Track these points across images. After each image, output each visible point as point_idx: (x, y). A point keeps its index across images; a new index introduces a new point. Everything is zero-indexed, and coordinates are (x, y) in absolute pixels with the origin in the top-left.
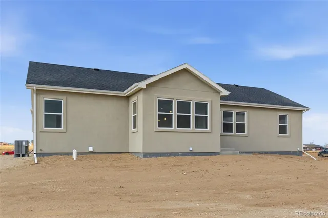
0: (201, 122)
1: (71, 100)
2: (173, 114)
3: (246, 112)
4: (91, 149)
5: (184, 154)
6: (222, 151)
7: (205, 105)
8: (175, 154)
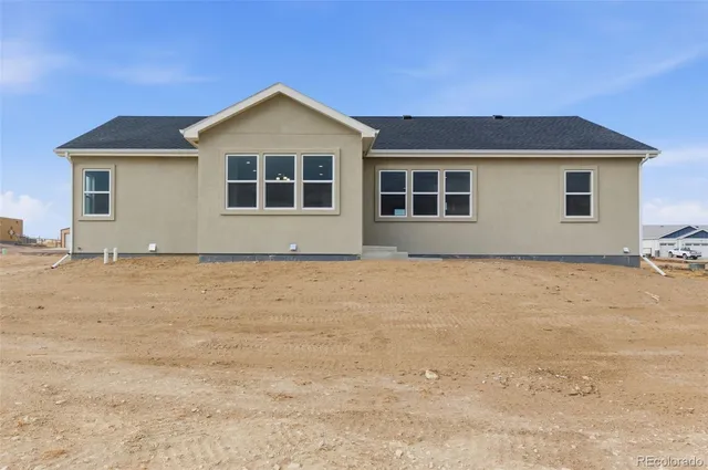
0: (318, 196)
1: (123, 169)
2: (257, 181)
3: (471, 169)
4: (152, 247)
5: (280, 257)
6: (364, 251)
7: (327, 161)
8: (263, 257)
